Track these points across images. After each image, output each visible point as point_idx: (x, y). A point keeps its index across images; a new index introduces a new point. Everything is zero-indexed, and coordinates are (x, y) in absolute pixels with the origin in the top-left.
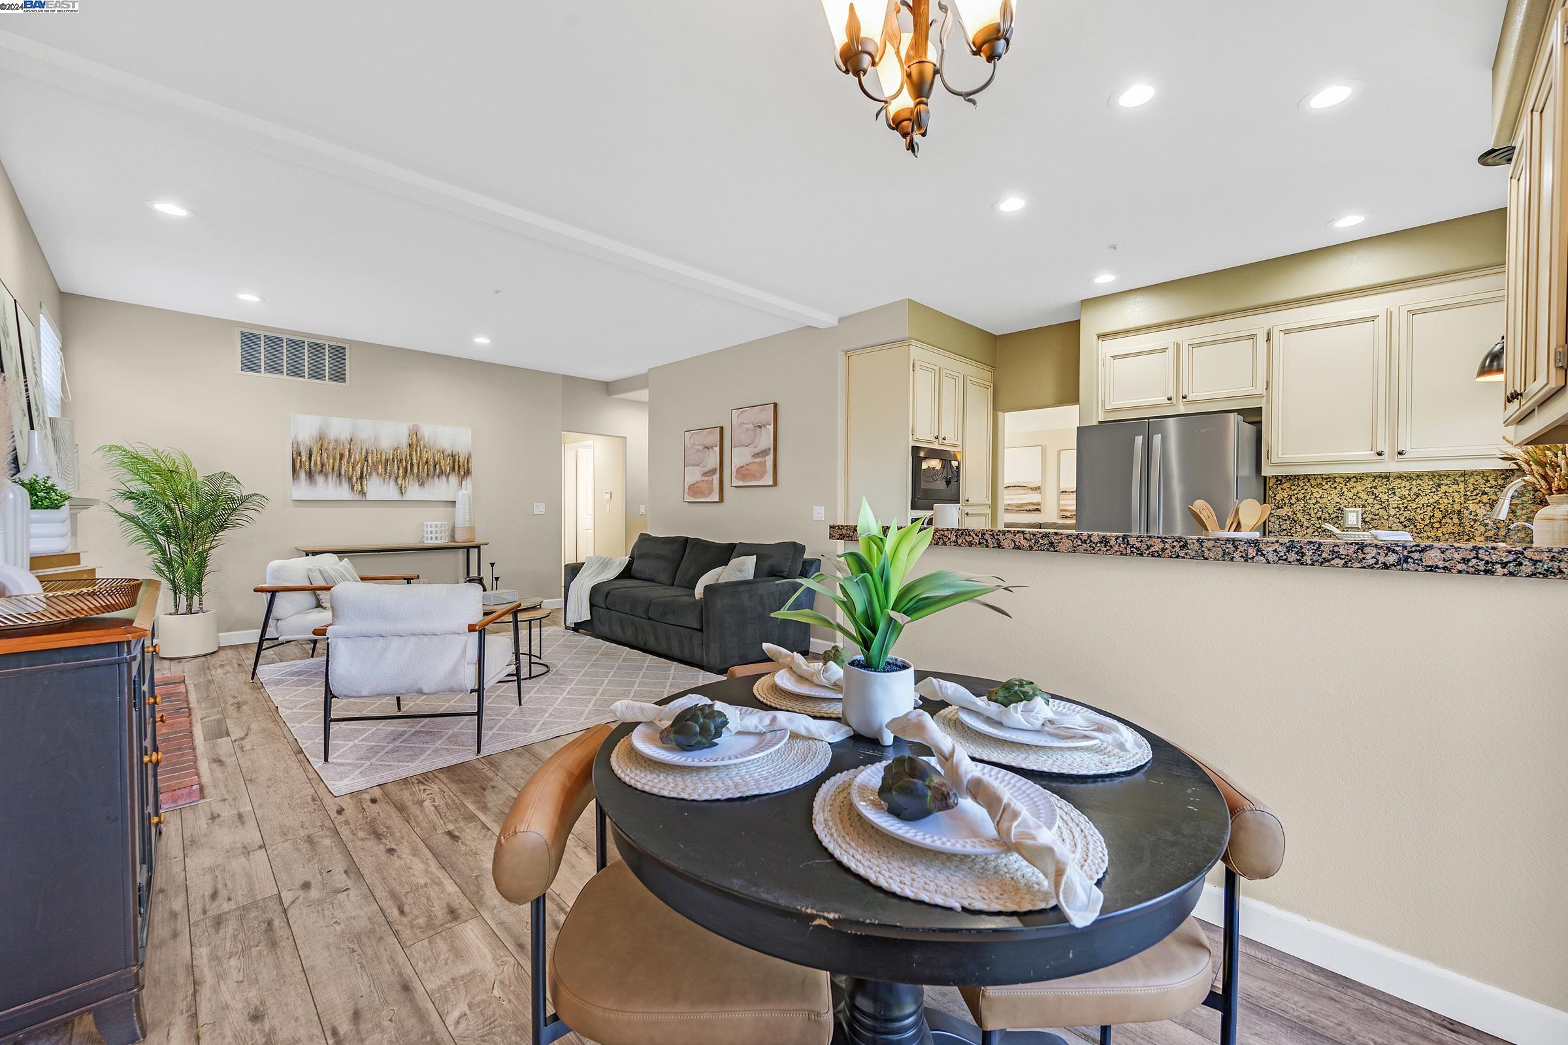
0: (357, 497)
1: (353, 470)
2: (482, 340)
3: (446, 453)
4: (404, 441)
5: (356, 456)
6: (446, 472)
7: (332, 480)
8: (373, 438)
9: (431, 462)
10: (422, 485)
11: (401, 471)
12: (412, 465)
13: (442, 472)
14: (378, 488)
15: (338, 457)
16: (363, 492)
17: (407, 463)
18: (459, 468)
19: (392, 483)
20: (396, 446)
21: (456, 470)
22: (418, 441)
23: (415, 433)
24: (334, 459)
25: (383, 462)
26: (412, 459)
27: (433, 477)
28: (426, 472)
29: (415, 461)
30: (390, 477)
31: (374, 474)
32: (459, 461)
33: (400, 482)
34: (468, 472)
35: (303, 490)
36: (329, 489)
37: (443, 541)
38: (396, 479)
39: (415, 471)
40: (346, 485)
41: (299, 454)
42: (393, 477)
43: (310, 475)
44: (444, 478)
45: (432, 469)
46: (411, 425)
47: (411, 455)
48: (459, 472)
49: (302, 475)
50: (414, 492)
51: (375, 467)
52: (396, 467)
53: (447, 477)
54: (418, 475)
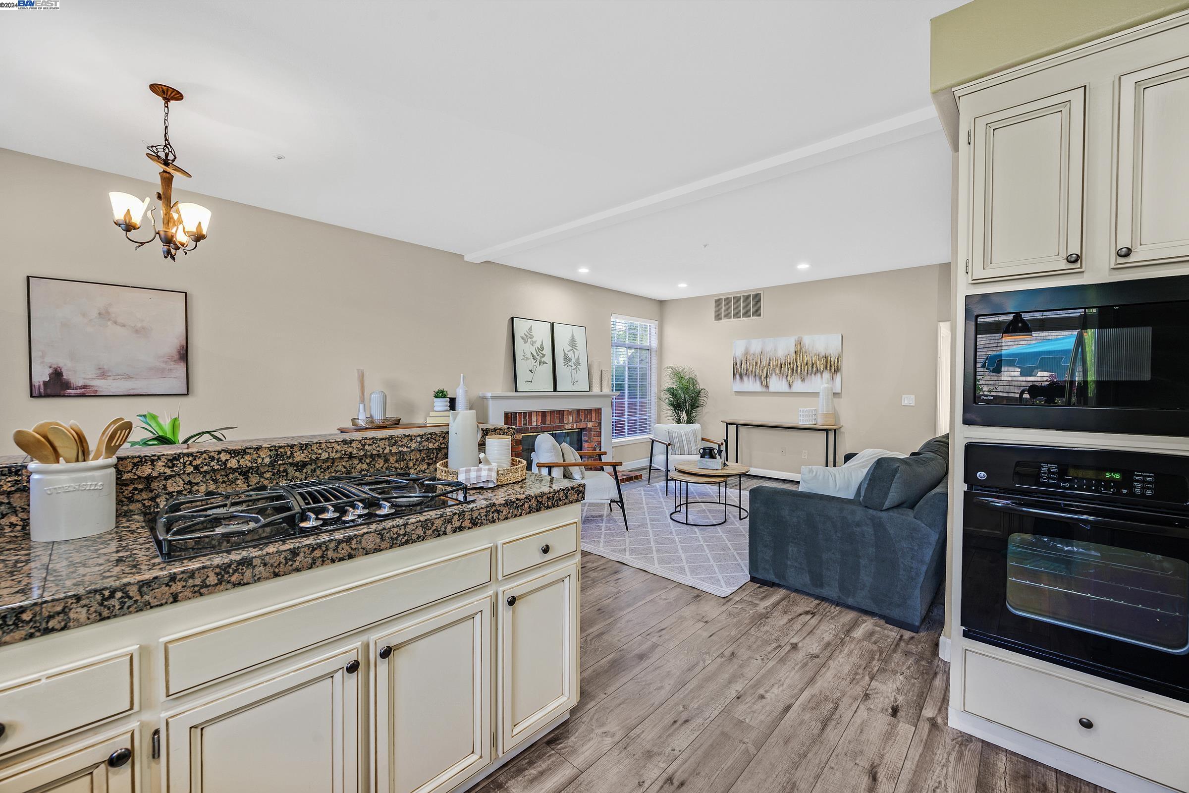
0: (764, 390)
1: (762, 372)
2: (803, 266)
3: (821, 356)
4: (792, 350)
5: (764, 363)
6: (820, 369)
7: (751, 378)
8: (773, 350)
9: (810, 363)
10: (803, 380)
11: (790, 371)
12: (797, 366)
13: (817, 370)
14: (777, 384)
15: (755, 364)
16: (767, 387)
17: (793, 365)
18: (831, 366)
19: (784, 379)
20: (787, 354)
21: (828, 368)
22: (801, 349)
23: (799, 343)
24: (753, 365)
25: (779, 365)
26: (797, 362)
27: (811, 375)
28: (806, 371)
29: (799, 363)
30: (783, 375)
31: (774, 374)
32: (830, 361)
33: (789, 378)
34: (837, 370)
35: (738, 386)
36: (751, 385)
37: (811, 423)
38: (787, 377)
39: (799, 371)
40: (758, 382)
41: (736, 364)
42: (785, 376)
43: (741, 376)
44: (819, 375)
45: (810, 368)
46: (797, 337)
47: (796, 359)
48: (831, 369)
49: (738, 376)
50: (799, 386)
51: (774, 369)
52: (787, 368)
53: (822, 373)
54: (801, 373)
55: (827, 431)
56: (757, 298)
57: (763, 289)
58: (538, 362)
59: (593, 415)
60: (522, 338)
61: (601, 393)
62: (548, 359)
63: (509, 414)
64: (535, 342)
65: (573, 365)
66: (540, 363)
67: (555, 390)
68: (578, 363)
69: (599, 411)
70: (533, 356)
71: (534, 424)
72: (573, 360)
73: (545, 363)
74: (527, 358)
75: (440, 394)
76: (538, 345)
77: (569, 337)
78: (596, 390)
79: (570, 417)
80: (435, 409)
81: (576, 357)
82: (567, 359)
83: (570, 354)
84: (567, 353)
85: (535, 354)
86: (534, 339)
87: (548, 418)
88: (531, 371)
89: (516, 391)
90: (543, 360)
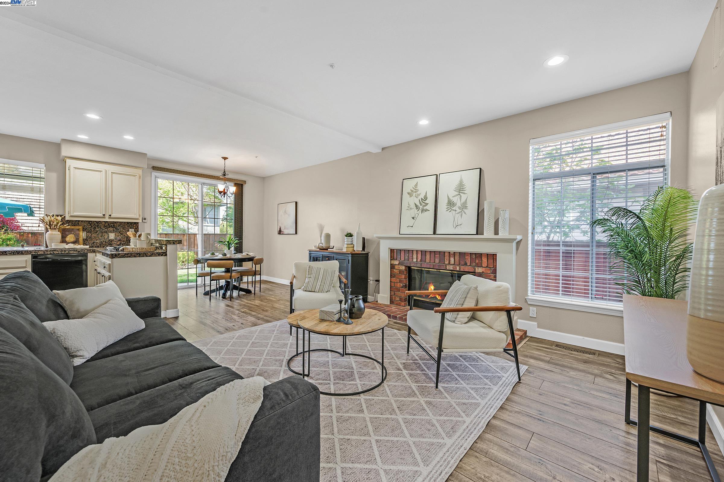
58: (420, 211)
59: (485, 260)
60: (409, 193)
61: (496, 237)
62: (431, 207)
63: (395, 251)
64: (419, 195)
65: (457, 209)
66: (423, 211)
67: (434, 233)
68: (464, 206)
69: (493, 257)
70: (416, 206)
71: (415, 260)
72: (459, 204)
73: (426, 210)
74: (411, 208)
75: (349, 235)
76: (422, 196)
77: (457, 182)
78: (488, 232)
79: (452, 260)
80: (346, 243)
81: (463, 200)
82: (451, 204)
83: (455, 200)
84: (451, 198)
85: (418, 204)
86: (418, 193)
87: (428, 256)
88: (413, 218)
89: (400, 234)
90: (425, 208)
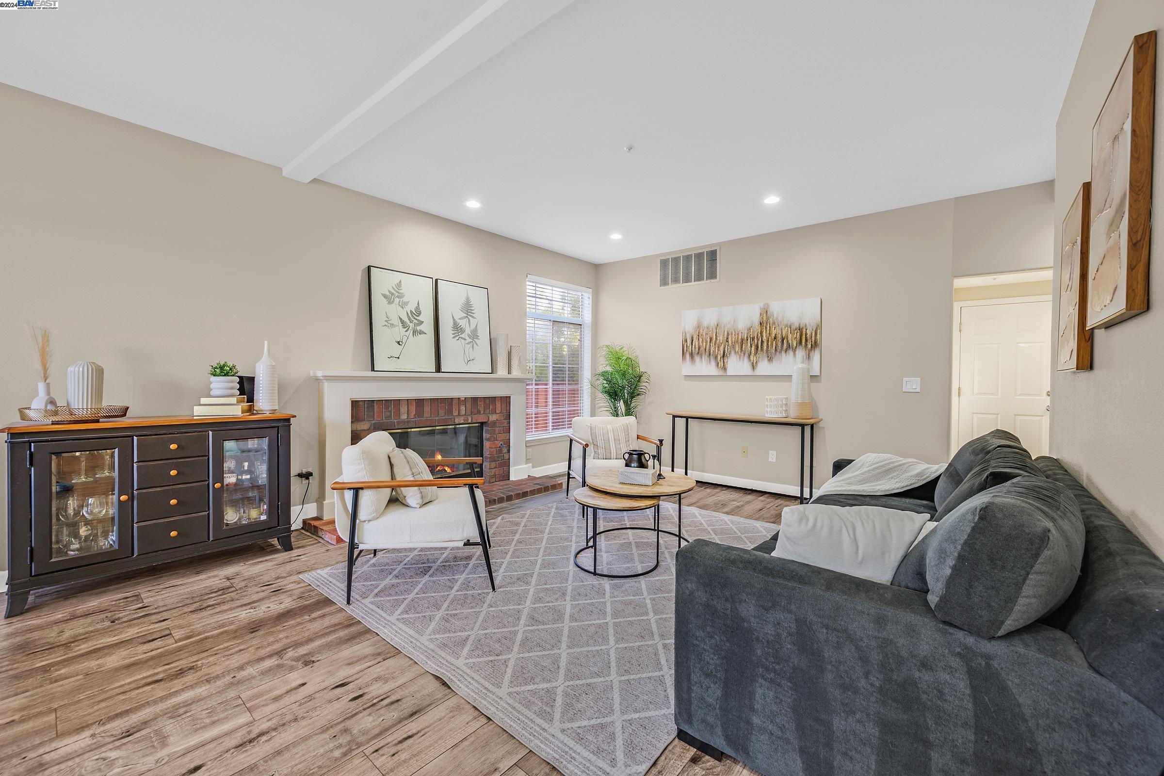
0: (721, 373)
1: (718, 350)
3: (793, 327)
4: (756, 320)
5: (720, 338)
6: (793, 346)
7: (705, 358)
8: (732, 321)
9: (779, 337)
10: (770, 359)
11: (753, 348)
12: (762, 342)
13: (789, 346)
14: (737, 365)
15: (709, 340)
16: (724, 369)
17: (758, 340)
18: (806, 340)
19: (746, 359)
20: (749, 326)
21: (803, 343)
22: (768, 319)
23: (765, 312)
24: (706, 342)
25: (740, 341)
26: (762, 336)
27: (780, 352)
28: (774, 348)
29: (765, 338)
30: (744, 354)
31: (733, 352)
32: (806, 334)
33: (752, 357)
34: (815, 345)
35: (689, 368)
36: (705, 367)
37: (780, 415)
38: (749, 355)
39: (765, 348)
40: (713, 363)
41: (686, 341)
42: (747, 355)
43: (692, 355)
44: (791, 352)
45: (779, 344)
46: (762, 305)
47: (761, 333)
48: (806, 345)
49: (688, 356)
50: (764, 367)
51: (734, 347)
52: (749, 344)
53: (794, 351)
54: (767, 351)
55: (802, 426)
56: (713, 255)
57: (720, 244)
58: (410, 332)
59: (498, 405)
60: (385, 296)
61: (510, 376)
62: (428, 326)
63: (361, 403)
64: (407, 303)
65: (467, 338)
66: (415, 332)
67: (438, 369)
68: (474, 335)
69: (506, 400)
70: (402, 322)
71: (404, 417)
72: (468, 331)
73: (422, 332)
74: (392, 324)
75: (222, 371)
76: (412, 307)
77: (463, 300)
78: (502, 372)
79: (463, 408)
80: (212, 393)
81: (473, 327)
82: (458, 329)
83: (463, 323)
84: (458, 321)
85: (406, 319)
86: (405, 299)
87: (427, 408)
88: (398, 343)
89: (373, 369)
90: (418, 328)
